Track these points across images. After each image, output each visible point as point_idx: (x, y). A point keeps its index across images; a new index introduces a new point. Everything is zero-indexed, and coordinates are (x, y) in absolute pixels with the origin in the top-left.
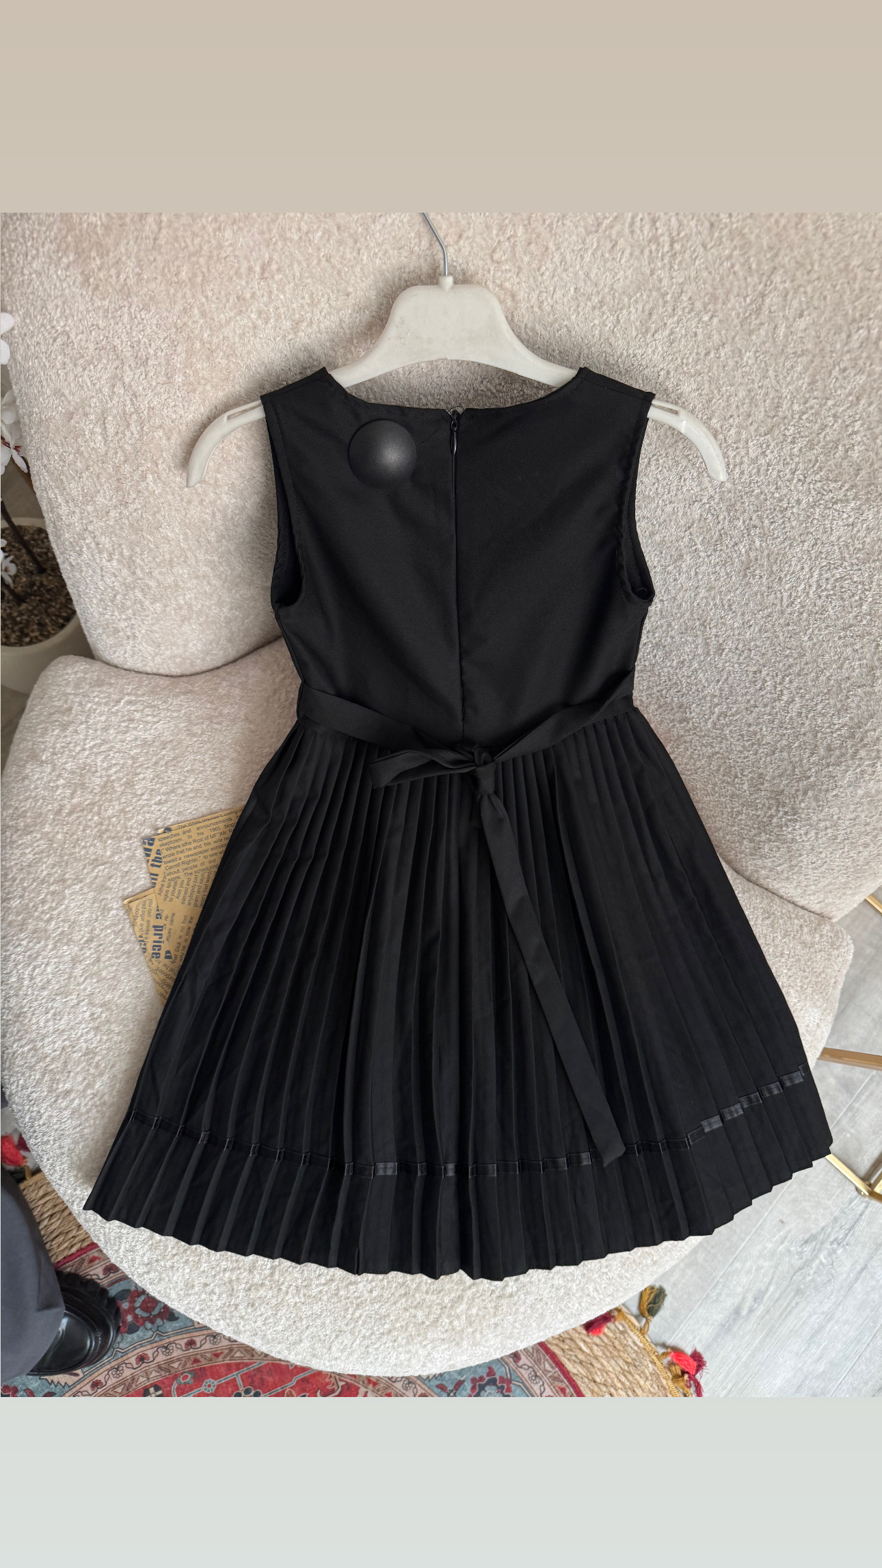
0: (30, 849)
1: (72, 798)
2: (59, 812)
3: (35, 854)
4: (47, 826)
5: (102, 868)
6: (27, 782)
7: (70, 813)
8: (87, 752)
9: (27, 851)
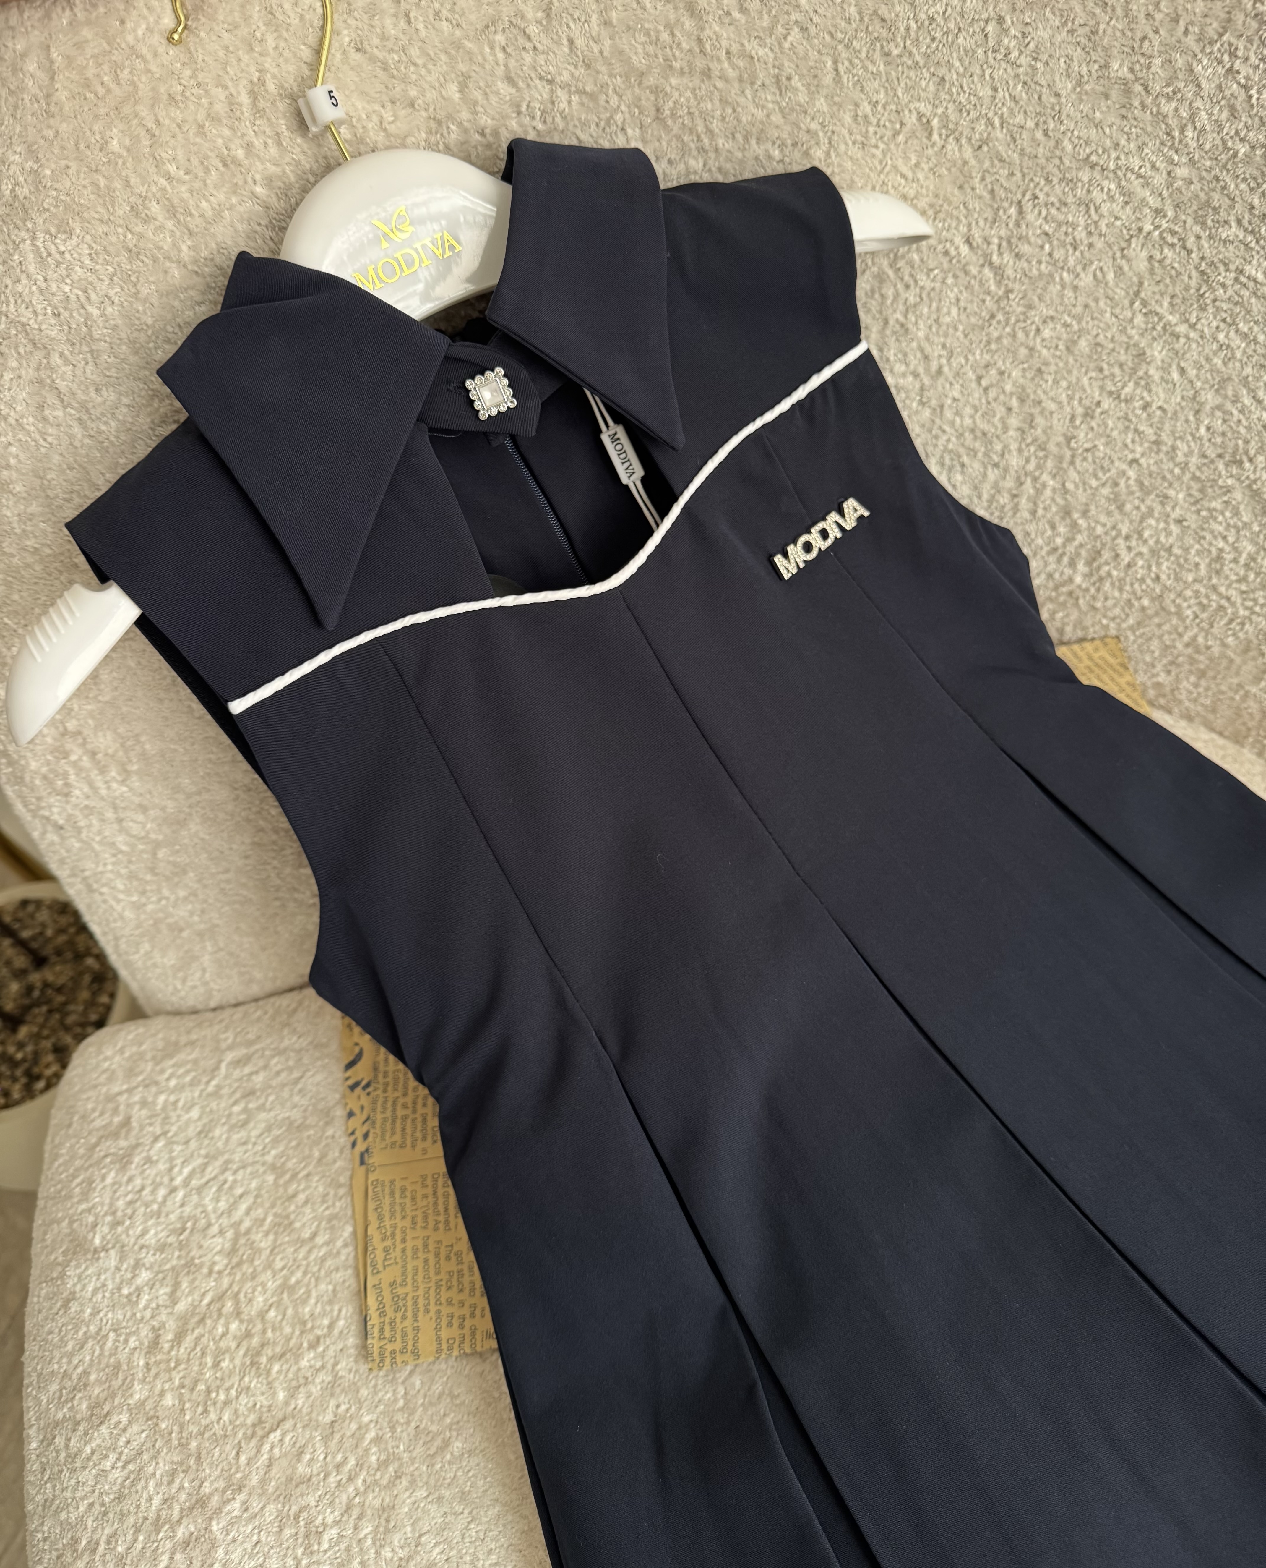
0: (112, 1457)
1: (175, 1303)
2: (155, 1344)
3: (127, 1463)
4: (137, 1387)
5: (275, 1436)
6: (74, 1307)
7: (179, 1337)
8: (180, 1194)
9: (108, 1464)
